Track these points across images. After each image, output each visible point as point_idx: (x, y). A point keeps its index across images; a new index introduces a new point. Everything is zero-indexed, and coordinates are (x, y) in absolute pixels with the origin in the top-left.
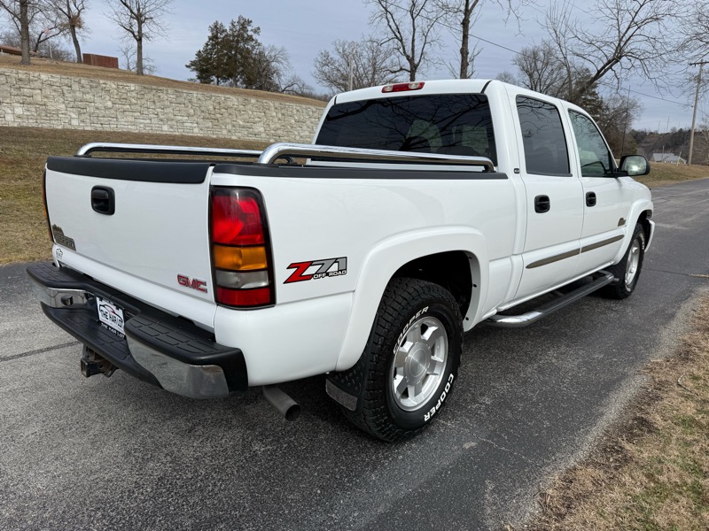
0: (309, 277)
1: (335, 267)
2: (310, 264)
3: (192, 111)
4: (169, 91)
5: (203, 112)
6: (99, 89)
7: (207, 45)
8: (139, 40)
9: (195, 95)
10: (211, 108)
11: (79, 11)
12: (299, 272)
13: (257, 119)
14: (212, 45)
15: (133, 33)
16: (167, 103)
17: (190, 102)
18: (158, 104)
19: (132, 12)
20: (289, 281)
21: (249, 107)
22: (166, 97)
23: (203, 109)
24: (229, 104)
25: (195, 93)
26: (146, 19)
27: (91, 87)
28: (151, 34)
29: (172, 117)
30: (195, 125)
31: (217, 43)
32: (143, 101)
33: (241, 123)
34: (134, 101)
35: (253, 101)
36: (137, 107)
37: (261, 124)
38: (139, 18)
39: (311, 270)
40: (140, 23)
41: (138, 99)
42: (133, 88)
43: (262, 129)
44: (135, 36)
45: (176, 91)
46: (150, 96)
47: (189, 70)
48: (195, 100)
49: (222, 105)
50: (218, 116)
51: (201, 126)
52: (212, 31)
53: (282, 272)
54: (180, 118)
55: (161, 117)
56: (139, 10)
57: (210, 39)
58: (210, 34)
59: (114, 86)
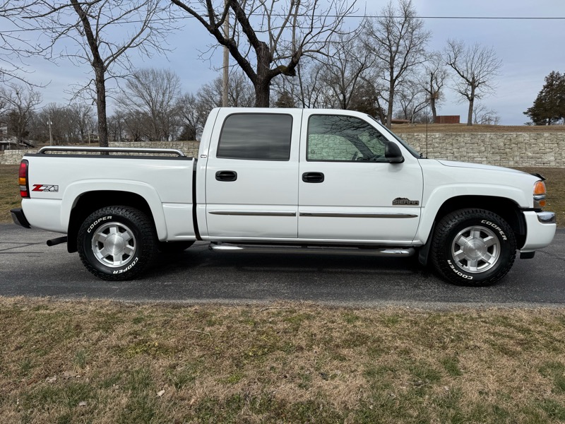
0: (42, 190)
1: (53, 189)
2: (42, 186)
3: (483, 149)
4: (466, 135)
5: (493, 148)
6: (412, 140)
7: (542, 92)
8: (471, 100)
9: (488, 136)
10: (502, 144)
11: (439, 88)
12: (38, 188)
13: (548, 150)
14: (547, 92)
15: (467, 95)
16: (463, 144)
17: (483, 141)
18: (455, 146)
19: (468, 81)
20: (34, 190)
21: (542, 140)
22: (462, 140)
23: (494, 146)
24: (521, 139)
25: (488, 135)
26: (479, 83)
27: (408, 138)
28: (482, 94)
29: (465, 154)
30: (485, 159)
31: (552, 90)
32: (444, 144)
33: (530, 154)
34: (437, 145)
35: (546, 135)
36: (439, 149)
37: (553, 154)
38: (473, 84)
39: (42, 188)
40: (474, 88)
41: (440, 143)
42: (437, 136)
43: (553, 158)
44: (468, 98)
45: (472, 135)
46: (450, 140)
47: (526, 115)
48: (487, 140)
49: (513, 141)
50: (508, 150)
51: (490, 159)
52: (547, 80)
53: (31, 187)
54: (472, 154)
55: (456, 155)
56: (473, 78)
57: (545, 87)
58: (545, 84)
59: (424, 136)
